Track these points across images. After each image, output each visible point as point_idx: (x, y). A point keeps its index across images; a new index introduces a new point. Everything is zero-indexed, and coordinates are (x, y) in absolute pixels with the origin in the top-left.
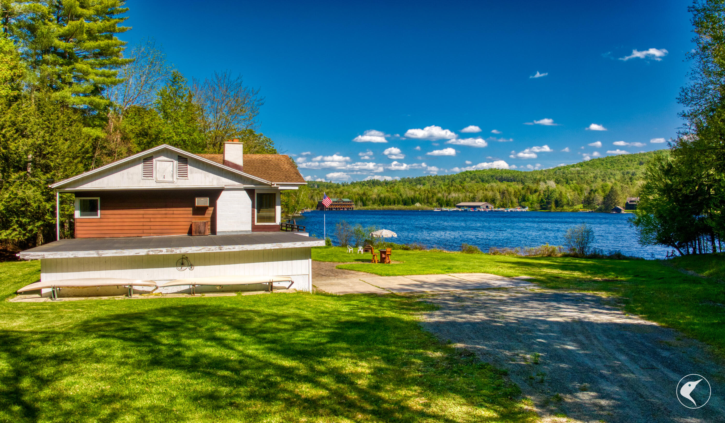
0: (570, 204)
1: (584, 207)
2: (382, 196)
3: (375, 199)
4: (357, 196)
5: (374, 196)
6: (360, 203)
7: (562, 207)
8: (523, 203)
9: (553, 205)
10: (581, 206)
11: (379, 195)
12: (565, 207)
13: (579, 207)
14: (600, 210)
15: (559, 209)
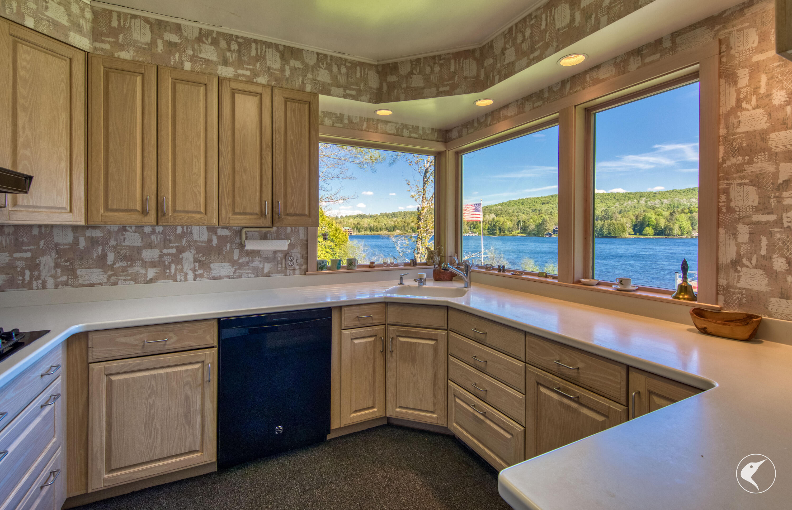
0: (510, 230)
1: (520, 232)
2: (372, 225)
3: (367, 228)
4: (353, 226)
5: (366, 225)
6: (356, 230)
7: (504, 232)
8: (474, 230)
9: (498, 232)
11: (369, 225)
12: (506, 232)
13: (516, 232)
14: (535, 235)
15: (502, 234)
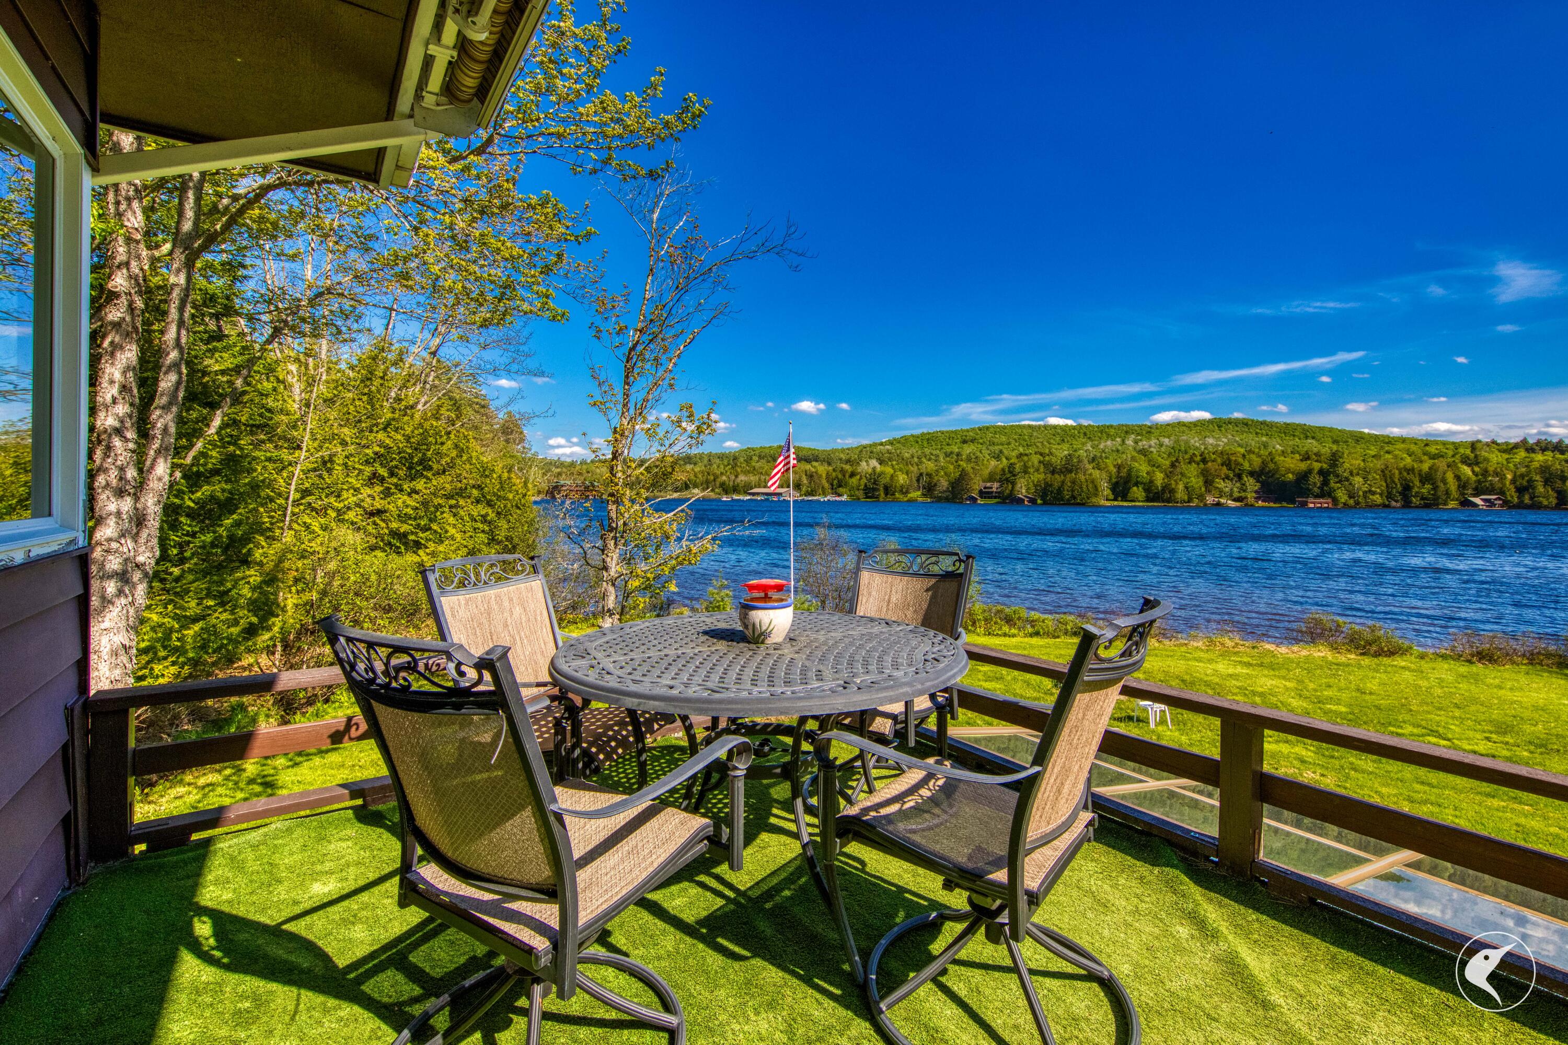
0: (904, 491)
1: (924, 495)
7: (893, 495)
8: (841, 490)
9: (882, 494)
10: (919, 493)
12: (897, 495)
13: (916, 494)
14: (947, 500)
15: (890, 498)
